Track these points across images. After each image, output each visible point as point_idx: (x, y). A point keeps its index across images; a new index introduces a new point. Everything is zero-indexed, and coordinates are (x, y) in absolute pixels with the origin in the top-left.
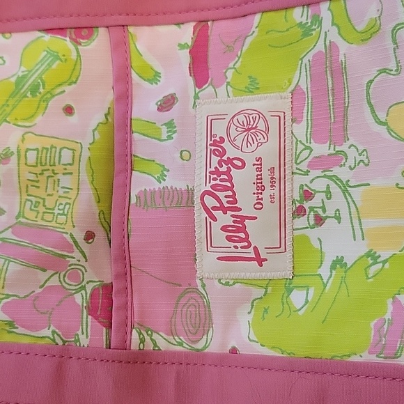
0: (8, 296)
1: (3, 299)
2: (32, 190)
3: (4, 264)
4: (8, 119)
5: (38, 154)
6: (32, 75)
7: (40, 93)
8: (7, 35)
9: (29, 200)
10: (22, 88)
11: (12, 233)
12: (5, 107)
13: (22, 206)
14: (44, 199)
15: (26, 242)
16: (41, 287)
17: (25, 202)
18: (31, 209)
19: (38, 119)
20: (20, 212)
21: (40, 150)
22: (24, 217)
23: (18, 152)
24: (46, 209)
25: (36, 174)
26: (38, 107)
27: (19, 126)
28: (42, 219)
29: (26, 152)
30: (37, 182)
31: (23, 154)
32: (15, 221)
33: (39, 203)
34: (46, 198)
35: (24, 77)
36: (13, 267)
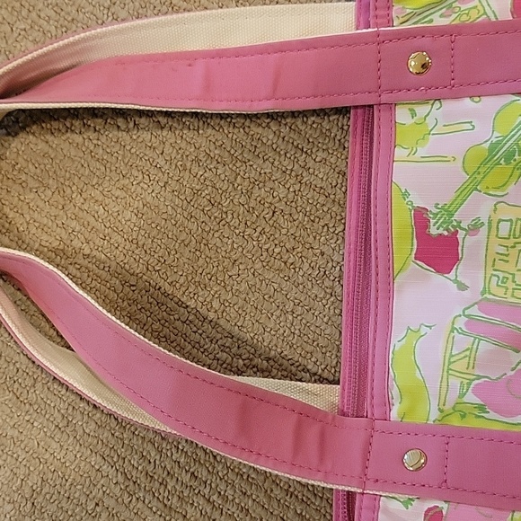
0: (479, 377)
1: (474, 380)
2: (499, 265)
3: (474, 342)
4: (478, 188)
5: (511, 225)
6: (508, 141)
7: (515, 160)
8: (477, 99)
9: (495, 275)
10: (495, 155)
11: (479, 309)
12: (476, 175)
13: (487, 281)
14: (514, 275)
15: (497, 320)
16: (513, 370)
17: (491, 278)
18: (498, 285)
19: (511, 188)
20: (485, 288)
21: (514, 221)
22: (490, 293)
23: (490, 222)
24: (517, 285)
25: (507, 247)
26: (511, 176)
27: (490, 195)
28: (513, 296)
29: (499, 223)
30: (507, 255)
31: (494, 225)
32: (481, 298)
33: (508, 278)
34: (516, 273)
35: (498, 143)
36: (484, 346)
